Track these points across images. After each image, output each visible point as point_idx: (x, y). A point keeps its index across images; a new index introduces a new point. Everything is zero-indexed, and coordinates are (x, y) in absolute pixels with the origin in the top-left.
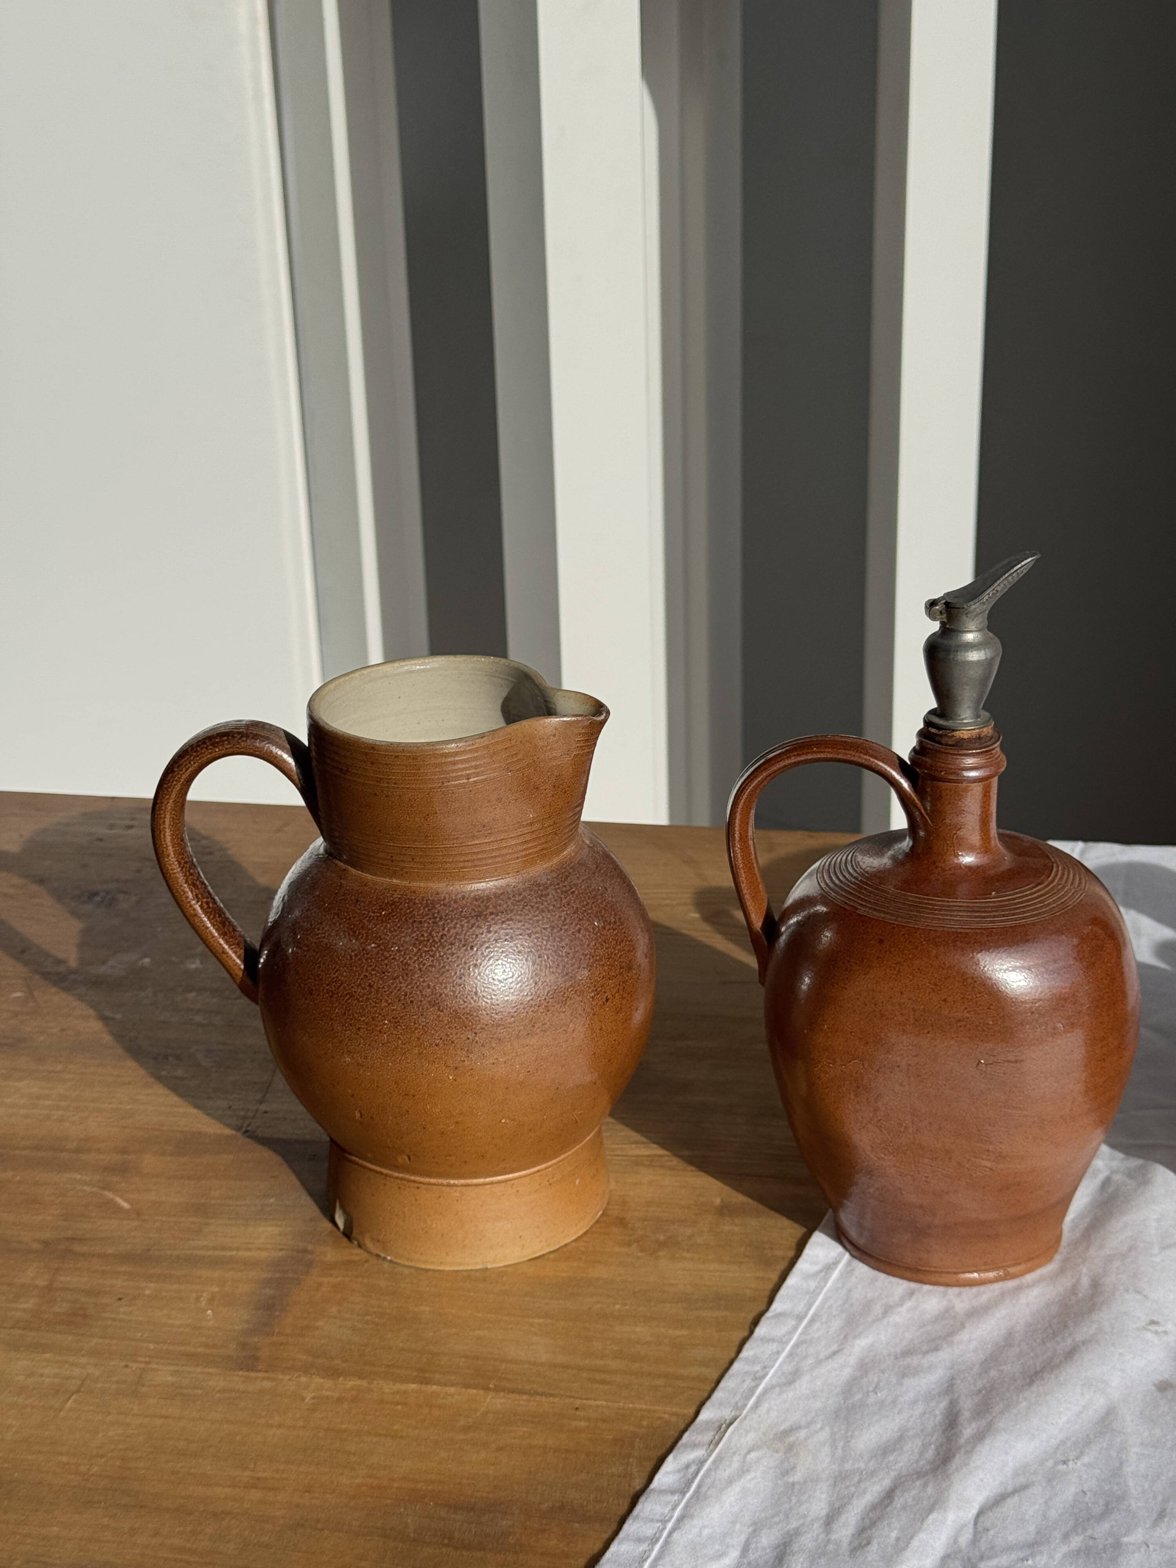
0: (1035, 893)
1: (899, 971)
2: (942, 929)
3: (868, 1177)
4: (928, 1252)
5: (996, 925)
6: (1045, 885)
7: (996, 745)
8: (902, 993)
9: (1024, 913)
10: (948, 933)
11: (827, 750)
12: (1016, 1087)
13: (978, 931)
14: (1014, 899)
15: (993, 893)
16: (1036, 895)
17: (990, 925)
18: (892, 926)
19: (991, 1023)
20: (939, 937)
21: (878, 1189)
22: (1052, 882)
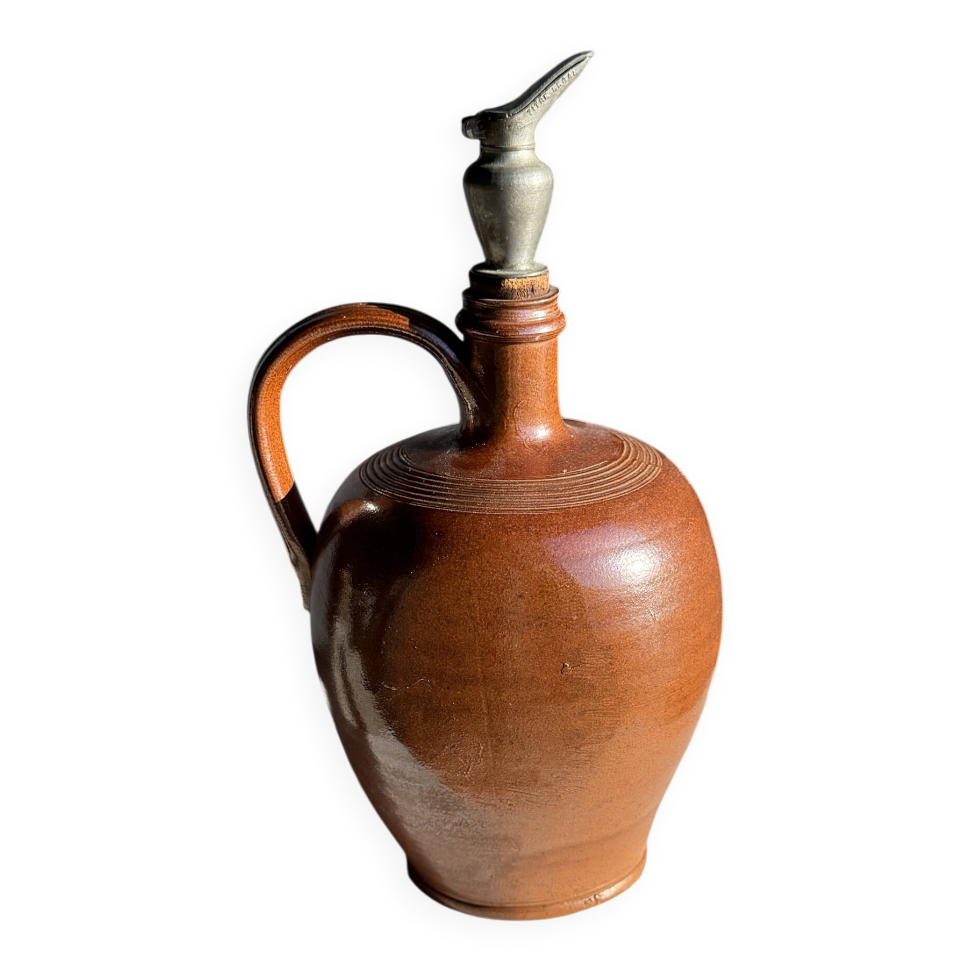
0: (610, 469)
1: (465, 566)
2: (511, 513)
3: (444, 812)
4: (514, 887)
5: (572, 504)
6: (618, 461)
7: (555, 297)
8: (470, 593)
9: (601, 489)
10: (520, 517)
11: (359, 317)
12: (606, 690)
13: (553, 512)
14: (589, 476)
15: (565, 471)
16: (611, 471)
17: (565, 505)
18: (453, 515)
19: (575, 618)
20: (509, 523)
21: (456, 824)
22: (627, 457)
